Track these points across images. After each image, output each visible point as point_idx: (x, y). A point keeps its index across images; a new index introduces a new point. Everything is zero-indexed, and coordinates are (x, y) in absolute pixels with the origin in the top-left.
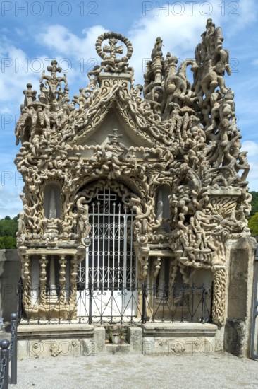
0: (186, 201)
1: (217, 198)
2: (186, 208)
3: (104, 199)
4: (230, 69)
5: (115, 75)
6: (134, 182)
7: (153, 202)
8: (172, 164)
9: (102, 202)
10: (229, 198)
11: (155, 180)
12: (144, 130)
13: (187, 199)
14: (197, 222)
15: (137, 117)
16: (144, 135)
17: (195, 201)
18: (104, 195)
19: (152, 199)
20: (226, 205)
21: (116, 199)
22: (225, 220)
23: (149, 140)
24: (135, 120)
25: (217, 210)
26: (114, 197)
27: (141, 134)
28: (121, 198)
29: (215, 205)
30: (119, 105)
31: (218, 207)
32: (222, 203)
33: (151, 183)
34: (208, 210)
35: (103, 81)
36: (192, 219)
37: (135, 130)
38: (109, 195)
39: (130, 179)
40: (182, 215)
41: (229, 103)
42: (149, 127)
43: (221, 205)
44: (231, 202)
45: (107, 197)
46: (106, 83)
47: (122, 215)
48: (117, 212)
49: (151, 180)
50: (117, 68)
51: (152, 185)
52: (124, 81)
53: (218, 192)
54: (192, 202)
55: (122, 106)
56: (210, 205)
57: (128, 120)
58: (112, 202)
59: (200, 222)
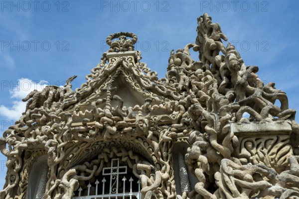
0: (200, 146)
1: (253, 139)
2: (203, 158)
3: (111, 174)
4: (225, 36)
5: (120, 53)
6: (142, 143)
7: (168, 167)
8: (184, 115)
9: (108, 178)
10: (275, 138)
11: (165, 136)
12: (150, 90)
13: (202, 142)
14: (227, 178)
15: (141, 79)
16: (151, 95)
17: (214, 142)
18: (112, 168)
19: (167, 163)
20: (274, 150)
21: (126, 173)
22: (284, 174)
23: (157, 98)
24: (139, 82)
25: (262, 160)
26: (123, 170)
27: (147, 94)
28: (132, 169)
29: (254, 151)
30: (124, 74)
31: (261, 155)
32: (265, 146)
33: (161, 140)
34: (244, 160)
35: (110, 59)
36: (218, 175)
37: (141, 91)
38: (118, 167)
39: (136, 141)
40: (199, 171)
41: (232, 52)
42: (154, 86)
43: (265, 151)
44: (280, 144)
45: (115, 171)
46: (113, 60)
47: (135, 194)
48: (128, 190)
49: (160, 137)
50: (122, 48)
51: (163, 143)
52: (129, 57)
53: (251, 127)
54: (210, 145)
55: (128, 73)
56: (244, 151)
57: (133, 84)
58: (121, 177)
59: (233, 179)
